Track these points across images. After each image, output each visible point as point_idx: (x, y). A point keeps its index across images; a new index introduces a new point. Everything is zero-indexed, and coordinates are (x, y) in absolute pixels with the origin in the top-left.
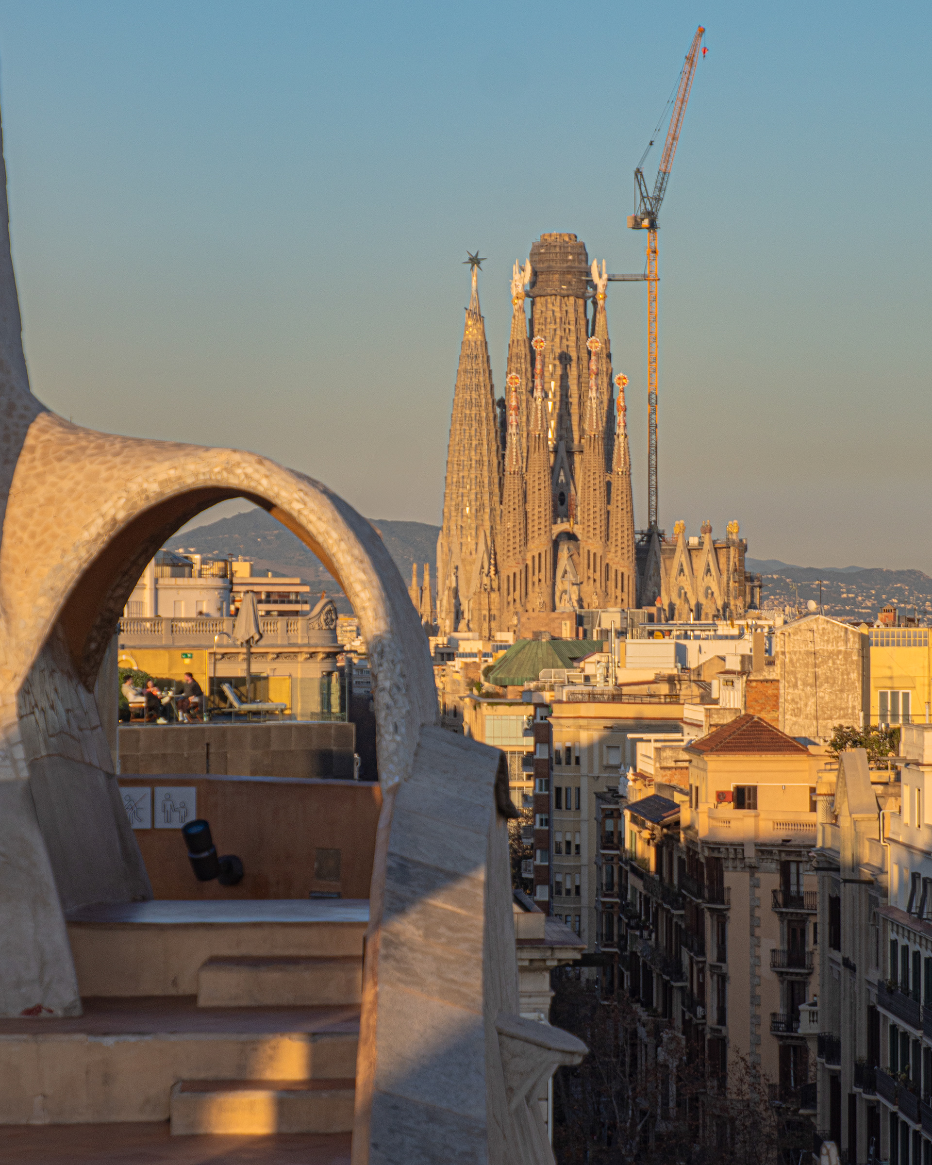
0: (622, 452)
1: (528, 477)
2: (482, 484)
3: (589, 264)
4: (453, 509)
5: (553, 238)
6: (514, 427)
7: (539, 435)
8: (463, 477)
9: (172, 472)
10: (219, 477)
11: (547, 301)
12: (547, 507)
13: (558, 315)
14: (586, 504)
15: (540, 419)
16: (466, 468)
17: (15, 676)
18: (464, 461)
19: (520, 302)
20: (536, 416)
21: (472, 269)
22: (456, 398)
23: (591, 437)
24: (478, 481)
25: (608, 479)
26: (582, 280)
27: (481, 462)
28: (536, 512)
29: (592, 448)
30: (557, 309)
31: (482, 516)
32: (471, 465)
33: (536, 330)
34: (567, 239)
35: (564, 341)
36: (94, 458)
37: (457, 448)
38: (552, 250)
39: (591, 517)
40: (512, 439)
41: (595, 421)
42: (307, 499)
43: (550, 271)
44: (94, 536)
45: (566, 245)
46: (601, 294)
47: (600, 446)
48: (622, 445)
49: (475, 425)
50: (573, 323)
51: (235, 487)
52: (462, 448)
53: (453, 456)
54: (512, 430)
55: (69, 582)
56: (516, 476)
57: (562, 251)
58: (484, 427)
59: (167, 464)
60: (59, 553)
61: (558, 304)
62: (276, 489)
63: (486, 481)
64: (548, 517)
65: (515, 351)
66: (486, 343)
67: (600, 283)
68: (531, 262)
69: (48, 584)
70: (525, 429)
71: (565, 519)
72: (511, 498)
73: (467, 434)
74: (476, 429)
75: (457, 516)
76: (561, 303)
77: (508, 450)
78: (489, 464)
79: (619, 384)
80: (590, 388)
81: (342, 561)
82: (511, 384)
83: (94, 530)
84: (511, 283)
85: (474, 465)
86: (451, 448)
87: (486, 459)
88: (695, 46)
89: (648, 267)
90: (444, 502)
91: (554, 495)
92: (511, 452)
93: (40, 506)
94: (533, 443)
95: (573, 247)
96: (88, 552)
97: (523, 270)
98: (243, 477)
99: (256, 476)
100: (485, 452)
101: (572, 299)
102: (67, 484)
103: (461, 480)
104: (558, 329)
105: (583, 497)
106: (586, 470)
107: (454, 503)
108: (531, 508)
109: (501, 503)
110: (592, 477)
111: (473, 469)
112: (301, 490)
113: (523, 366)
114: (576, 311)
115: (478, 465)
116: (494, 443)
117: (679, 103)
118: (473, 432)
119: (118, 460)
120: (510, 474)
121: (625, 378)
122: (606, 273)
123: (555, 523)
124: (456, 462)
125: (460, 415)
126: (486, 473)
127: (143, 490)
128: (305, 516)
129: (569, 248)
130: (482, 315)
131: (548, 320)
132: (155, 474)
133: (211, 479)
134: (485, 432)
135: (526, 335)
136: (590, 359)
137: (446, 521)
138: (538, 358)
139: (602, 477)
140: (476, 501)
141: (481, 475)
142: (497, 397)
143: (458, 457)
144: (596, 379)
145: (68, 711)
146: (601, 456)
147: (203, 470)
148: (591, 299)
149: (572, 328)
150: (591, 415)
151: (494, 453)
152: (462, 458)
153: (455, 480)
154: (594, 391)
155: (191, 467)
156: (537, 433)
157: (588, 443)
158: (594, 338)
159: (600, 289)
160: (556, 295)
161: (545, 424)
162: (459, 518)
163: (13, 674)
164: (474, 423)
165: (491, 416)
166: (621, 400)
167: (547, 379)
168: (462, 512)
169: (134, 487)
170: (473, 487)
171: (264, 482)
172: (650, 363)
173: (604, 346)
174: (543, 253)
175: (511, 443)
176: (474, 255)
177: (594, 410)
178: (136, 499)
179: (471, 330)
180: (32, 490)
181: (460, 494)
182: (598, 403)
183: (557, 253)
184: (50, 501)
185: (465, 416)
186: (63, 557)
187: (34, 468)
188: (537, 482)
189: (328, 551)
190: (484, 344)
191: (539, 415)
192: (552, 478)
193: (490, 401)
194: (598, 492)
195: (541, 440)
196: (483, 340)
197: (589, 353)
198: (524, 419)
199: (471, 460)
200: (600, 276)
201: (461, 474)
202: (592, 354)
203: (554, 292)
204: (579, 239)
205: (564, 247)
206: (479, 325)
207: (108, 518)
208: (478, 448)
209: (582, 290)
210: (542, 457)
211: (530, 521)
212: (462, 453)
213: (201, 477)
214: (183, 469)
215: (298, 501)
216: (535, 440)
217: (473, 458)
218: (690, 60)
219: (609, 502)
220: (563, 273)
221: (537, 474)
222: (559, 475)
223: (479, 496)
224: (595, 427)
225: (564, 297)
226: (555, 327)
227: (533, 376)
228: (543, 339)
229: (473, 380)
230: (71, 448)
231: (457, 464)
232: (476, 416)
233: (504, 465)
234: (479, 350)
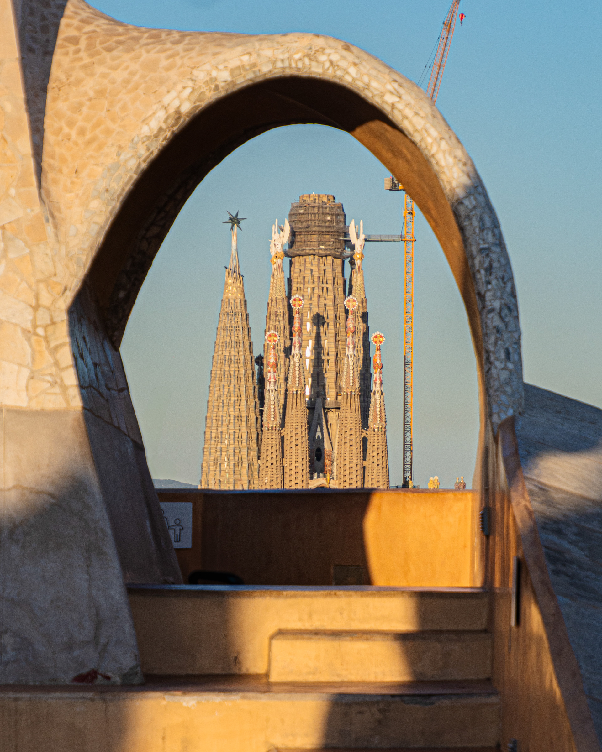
0: (378, 409)
1: (285, 433)
2: (240, 439)
3: (347, 224)
4: (212, 463)
5: (312, 199)
6: (272, 384)
7: (297, 391)
8: (222, 432)
9: (246, 58)
10: (300, 65)
11: (305, 261)
12: (304, 462)
13: (316, 274)
14: (342, 460)
15: (297, 376)
16: (224, 424)
17: (65, 289)
18: (222, 416)
19: (279, 261)
20: (294, 373)
21: (232, 228)
22: (216, 355)
23: (347, 394)
24: (236, 436)
25: (364, 435)
26: (341, 240)
27: (240, 418)
28: (293, 467)
29: (349, 404)
30: (315, 268)
31: (240, 471)
32: (230, 420)
33: (294, 288)
34: (325, 200)
35: (322, 300)
36: (150, 47)
37: (216, 404)
38: (311, 211)
39: (348, 472)
40: (270, 396)
41: (351, 378)
42: (402, 91)
43: (308, 231)
44: (155, 132)
45: (324, 206)
46: (359, 254)
47: (356, 403)
48: (378, 402)
49: (234, 381)
50: (330, 282)
51: (318, 77)
52: (221, 404)
53: (212, 412)
54: (269, 386)
55: (126, 184)
56: (273, 431)
57: (321, 212)
58: (243, 383)
59: (239, 49)
60: (114, 149)
61: (317, 263)
62: (366, 79)
63: (244, 436)
64: (304, 472)
65: (273, 309)
66: (245, 301)
67: (358, 243)
68: (290, 222)
69: (102, 185)
70: (283, 386)
71: (321, 475)
72: (269, 453)
73: (226, 390)
74: (235, 386)
75: (215, 471)
76: (319, 263)
77: (266, 405)
78: (247, 420)
79: (376, 342)
80: (347, 346)
81: (443, 163)
82: (270, 341)
83: (154, 125)
84: (270, 243)
85: (232, 421)
86: (210, 404)
87: (244, 414)
88: (453, 12)
89: (404, 227)
90: (203, 456)
91: (311, 451)
92: (269, 408)
93: (90, 100)
94: (291, 400)
95: (331, 208)
96: (148, 149)
97: (283, 231)
98: (327, 65)
99: (343, 64)
100: (243, 408)
101: (330, 258)
102: (120, 75)
103: (220, 436)
104: (316, 289)
105: (339, 453)
106: (343, 427)
107: (212, 458)
108: (289, 463)
109: (259, 458)
110: (348, 433)
111: (232, 425)
112: (395, 81)
113: (282, 324)
114: (334, 270)
115: (236, 421)
116: (252, 399)
117: (436, 69)
118: (232, 389)
119: (180, 48)
120: (268, 429)
121: (381, 337)
122: (363, 233)
123: (312, 478)
124: (215, 418)
125: (219, 372)
126: (244, 429)
127: (211, 79)
128: (400, 111)
129: (328, 209)
130: (241, 274)
131: (306, 279)
132: (225, 61)
133: (290, 67)
134: (243, 389)
135: (283, 294)
136: (347, 317)
137: (204, 475)
138: (296, 316)
139: (358, 433)
140: (234, 455)
141: (240, 430)
142: (256, 355)
143: (217, 412)
144: (353, 337)
145: (95, 365)
146: (357, 412)
147: (281, 57)
148: (349, 259)
149: (330, 287)
150: (348, 373)
151: (252, 409)
152: (221, 414)
153: (213, 435)
154: (351, 349)
155: (268, 53)
156: (295, 390)
157: (345, 400)
158: (351, 296)
159: (358, 249)
160: (314, 255)
161: (303, 380)
162: (218, 473)
163: (63, 288)
164: (232, 379)
165: (250, 372)
166: (378, 358)
167: (304, 337)
168: (220, 467)
169: (201, 75)
170: (232, 442)
171: (353, 71)
172: (407, 322)
173: (361, 305)
174: (302, 214)
175: (269, 399)
176: (234, 215)
177: (351, 368)
178: (204, 89)
179: (230, 288)
180: (79, 82)
181: (218, 449)
182: (355, 361)
183: (315, 214)
184: (101, 93)
185: (224, 373)
186: (119, 155)
187: (81, 59)
188: (294, 438)
189: (426, 152)
190: (243, 303)
191: (297, 372)
192: (309, 434)
193: (249, 358)
194: (354, 448)
195: (299, 397)
196: (242, 298)
197: (347, 311)
198: (282, 376)
199: (230, 416)
200: (358, 236)
201: (220, 430)
202: (350, 313)
203: (311, 252)
204: (337, 201)
205: (322, 208)
206: (238, 284)
207: (172, 111)
208: (236, 403)
209: (340, 250)
210: (299, 413)
211: (286, 476)
212: (221, 409)
213: (279, 65)
214: (259, 55)
215: (391, 93)
216: (293, 397)
217: (232, 413)
218: (448, 25)
219: (364, 458)
220: (322, 233)
221: (294, 430)
222: (316, 431)
223: (237, 451)
224: (351, 384)
225: (322, 257)
226: (313, 286)
227: (291, 334)
228: (301, 298)
229: (233, 337)
230: (122, 38)
231: (216, 420)
232: (235, 373)
233: (262, 421)
234: (239, 308)
